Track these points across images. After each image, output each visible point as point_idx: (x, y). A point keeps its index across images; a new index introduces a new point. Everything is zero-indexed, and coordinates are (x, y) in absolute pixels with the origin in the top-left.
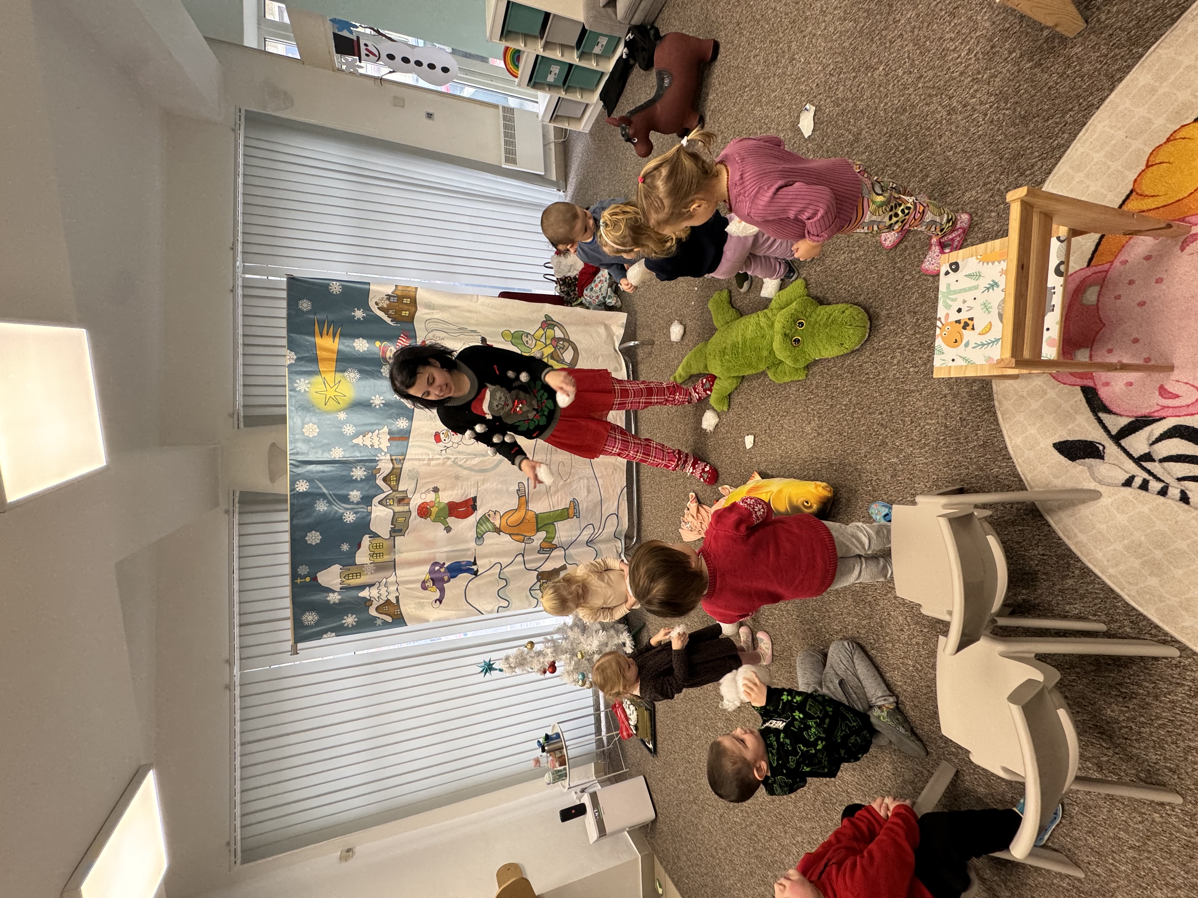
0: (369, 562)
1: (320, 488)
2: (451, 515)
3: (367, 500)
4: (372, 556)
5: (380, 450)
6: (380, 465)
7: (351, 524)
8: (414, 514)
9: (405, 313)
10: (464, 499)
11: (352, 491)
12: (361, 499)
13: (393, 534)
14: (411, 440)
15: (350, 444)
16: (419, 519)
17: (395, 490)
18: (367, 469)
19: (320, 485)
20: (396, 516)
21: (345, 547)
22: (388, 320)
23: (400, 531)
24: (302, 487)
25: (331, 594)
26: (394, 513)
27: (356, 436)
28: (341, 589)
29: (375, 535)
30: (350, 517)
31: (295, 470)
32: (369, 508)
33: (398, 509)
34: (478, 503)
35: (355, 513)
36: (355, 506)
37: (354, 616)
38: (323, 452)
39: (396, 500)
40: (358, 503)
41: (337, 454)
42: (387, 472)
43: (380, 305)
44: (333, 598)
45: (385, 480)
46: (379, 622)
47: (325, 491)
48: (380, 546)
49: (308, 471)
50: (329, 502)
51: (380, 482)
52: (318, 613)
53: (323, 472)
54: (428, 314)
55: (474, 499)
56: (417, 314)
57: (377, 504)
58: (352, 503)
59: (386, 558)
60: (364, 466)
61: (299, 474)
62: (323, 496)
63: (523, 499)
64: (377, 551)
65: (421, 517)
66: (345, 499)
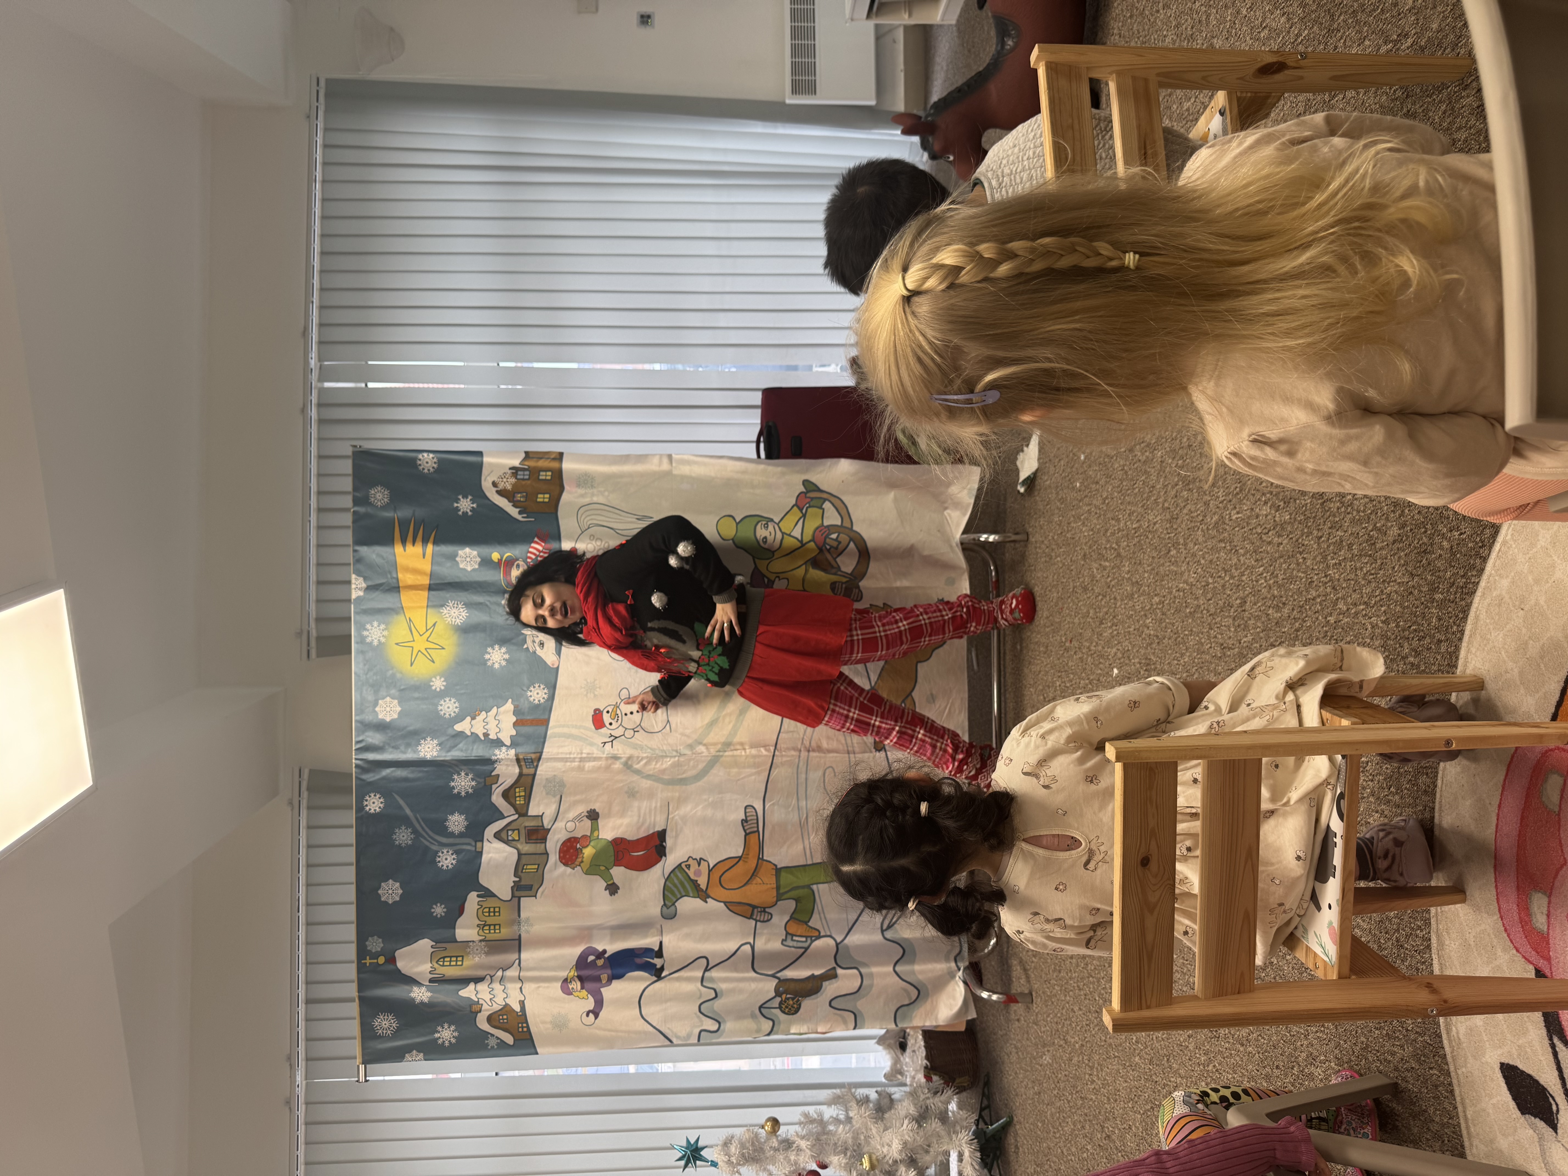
0: (477, 938)
1: (401, 808)
2: (618, 862)
3: (475, 832)
4: (482, 927)
5: (499, 743)
6: (499, 769)
7: (447, 871)
8: (554, 858)
9: (543, 498)
10: (642, 834)
11: (452, 813)
12: (467, 827)
13: (517, 894)
14: (551, 724)
15: (450, 731)
16: (562, 868)
17: (522, 812)
18: (477, 776)
19: (401, 802)
20: (523, 861)
21: (439, 910)
22: (514, 512)
23: (529, 888)
24: (374, 804)
25: (415, 989)
26: (520, 855)
27: (459, 718)
28: (431, 981)
29: (487, 894)
30: (447, 860)
31: (364, 777)
32: (479, 844)
33: (526, 848)
34: (669, 842)
35: (457, 852)
36: (457, 841)
37: (453, 1028)
38: (408, 745)
39: (523, 832)
40: (461, 835)
41: (429, 750)
42: (509, 782)
43: (501, 486)
44: (421, 994)
45: (506, 795)
46: (492, 1042)
47: (408, 811)
48: (495, 912)
49: (384, 778)
50: (415, 831)
51: (497, 798)
52: (397, 1016)
53: (406, 780)
54: (582, 496)
55: (662, 835)
56: (565, 497)
57: (491, 838)
58: (452, 835)
59: (505, 932)
60: (472, 771)
61: (370, 783)
62: (406, 821)
63: (753, 838)
64: (490, 920)
65: (566, 864)
66: (441, 828)
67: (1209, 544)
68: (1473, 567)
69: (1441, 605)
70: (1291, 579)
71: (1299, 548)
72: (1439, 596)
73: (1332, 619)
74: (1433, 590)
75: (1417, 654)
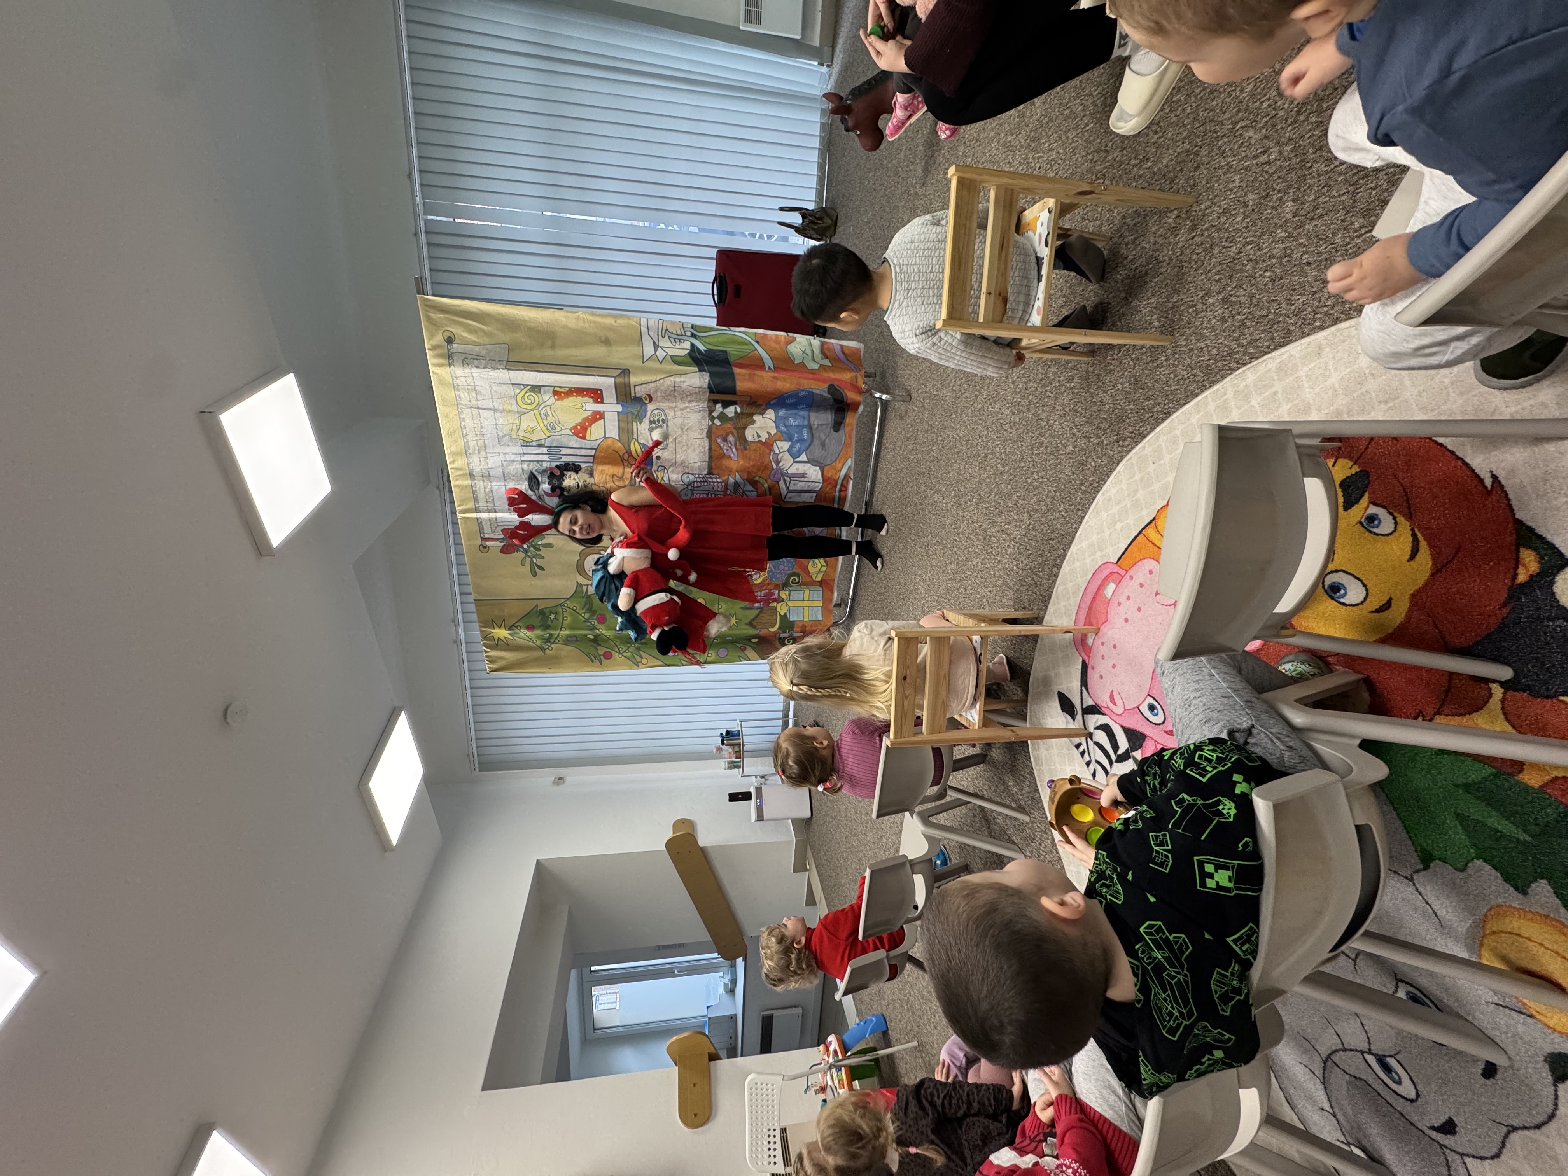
67: (974, 419)
68: (1103, 480)
69: (1084, 492)
70: (1013, 453)
71: (1020, 439)
72: (1083, 488)
73: (1029, 481)
74: (1082, 484)
75: (1067, 512)
